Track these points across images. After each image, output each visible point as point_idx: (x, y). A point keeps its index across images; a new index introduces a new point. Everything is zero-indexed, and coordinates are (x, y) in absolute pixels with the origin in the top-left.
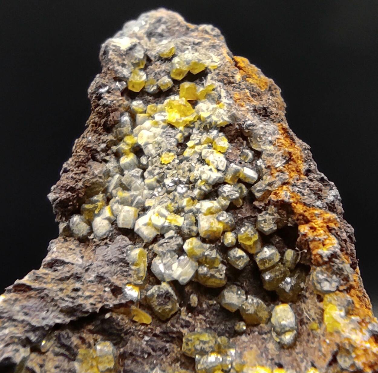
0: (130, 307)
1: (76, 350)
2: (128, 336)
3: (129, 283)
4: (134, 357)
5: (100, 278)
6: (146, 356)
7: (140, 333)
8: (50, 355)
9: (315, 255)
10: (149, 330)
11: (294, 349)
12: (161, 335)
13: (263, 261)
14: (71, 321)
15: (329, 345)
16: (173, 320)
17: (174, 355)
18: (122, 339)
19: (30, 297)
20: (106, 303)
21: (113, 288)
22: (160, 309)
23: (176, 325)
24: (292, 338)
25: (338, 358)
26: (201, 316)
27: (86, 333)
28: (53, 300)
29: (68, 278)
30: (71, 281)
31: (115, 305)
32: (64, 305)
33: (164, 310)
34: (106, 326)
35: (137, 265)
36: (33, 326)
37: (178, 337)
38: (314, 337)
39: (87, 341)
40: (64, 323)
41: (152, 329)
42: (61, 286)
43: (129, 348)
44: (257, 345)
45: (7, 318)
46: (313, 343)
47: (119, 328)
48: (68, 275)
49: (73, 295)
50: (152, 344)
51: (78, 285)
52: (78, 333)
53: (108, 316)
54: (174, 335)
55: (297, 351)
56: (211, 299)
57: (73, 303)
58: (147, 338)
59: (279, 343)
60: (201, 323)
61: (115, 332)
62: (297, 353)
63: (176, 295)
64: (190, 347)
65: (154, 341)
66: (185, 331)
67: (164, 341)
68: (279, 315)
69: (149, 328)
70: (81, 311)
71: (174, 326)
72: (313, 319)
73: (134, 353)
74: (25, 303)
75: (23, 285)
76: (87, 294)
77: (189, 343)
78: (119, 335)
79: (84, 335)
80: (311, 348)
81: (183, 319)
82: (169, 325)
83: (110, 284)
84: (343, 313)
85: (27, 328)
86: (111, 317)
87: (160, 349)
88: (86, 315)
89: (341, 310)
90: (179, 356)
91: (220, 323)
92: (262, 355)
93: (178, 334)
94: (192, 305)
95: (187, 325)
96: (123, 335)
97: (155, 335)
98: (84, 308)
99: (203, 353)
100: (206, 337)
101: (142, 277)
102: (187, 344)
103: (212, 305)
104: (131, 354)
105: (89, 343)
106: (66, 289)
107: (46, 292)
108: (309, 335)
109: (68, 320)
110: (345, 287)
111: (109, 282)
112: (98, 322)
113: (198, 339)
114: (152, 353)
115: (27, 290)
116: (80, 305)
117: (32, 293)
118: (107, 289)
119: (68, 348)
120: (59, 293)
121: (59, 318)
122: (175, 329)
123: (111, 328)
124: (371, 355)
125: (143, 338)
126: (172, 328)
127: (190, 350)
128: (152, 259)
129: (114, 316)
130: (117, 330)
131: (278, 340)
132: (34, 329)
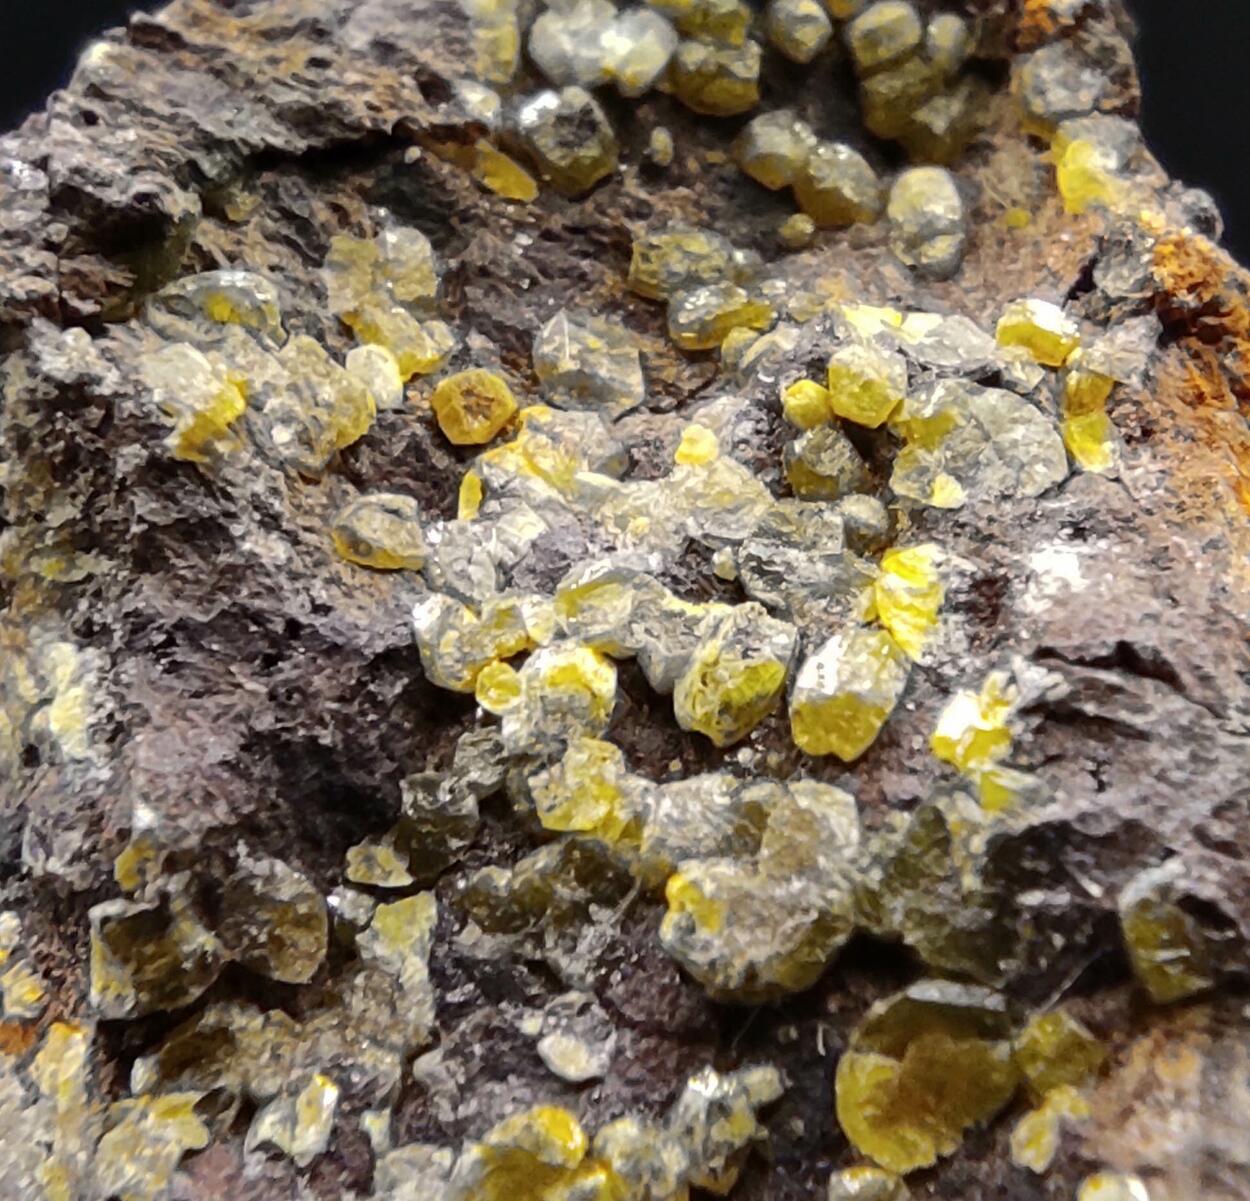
0: (473, 142)
1: (323, 237)
2: (469, 227)
3: (470, 76)
4: (491, 281)
5: (385, 49)
6: (525, 283)
7: (504, 222)
8: (252, 233)
9: (1033, 13)
10: (532, 220)
11: (956, 282)
12: (566, 235)
13: (872, 38)
14: (310, 148)
15: (1068, 247)
16: (602, 196)
17: (603, 290)
18: (452, 231)
19: (179, 65)
20: (408, 113)
21: (424, 78)
22: (563, 158)
23: (611, 211)
24: (952, 250)
25: (1097, 275)
26: (683, 191)
27: (350, 197)
28: (250, 83)
29: (288, 33)
30: (298, 41)
31: (434, 126)
32: (286, 97)
33: (577, 161)
34: (407, 186)
35: (491, 25)
36: (206, 134)
37: (616, 246)
38: (1016, 246)
39: (354, 219)
40: (290, 148)
41: (538, 217)
42: (269, 51)
43: (474, 255)
44: (850, 269)
45: (123, 101)
46: (1014, 261)
47: (445, 199)
48: (290, 24)
49: (311, 74)
50: (541, 256)
51: (322, 51)
52: (328, 192)
53: (414, 153)
54: (605, 239)
55: (965, 284)
56: (711, 148)
57: (313, 96)
58: (524, 240)
59: (913, 268)
60: (682, 208)
61: (432, 206)
62: (967, 291)
63: (612, 125)
64: (654, 267)
65: (546, 251)
66: (638, 227)
67: (574, 253)
68: (915, 189)
69: (531, 214)
70: (340, 123)
71: (603, 213)
72: (1014, 203)
73: (492, 268)
74: (170, 78)
75: (159, 29)
76: (352, 77)
77: (652, 254)
78: (443, 220)
79: (343, 201)
80: (1009, 273)
81: (628, 195)
82: (589, 206)
83: (415, 68)
84: (1113, 163)
85: (189, 136)
86: (421, 160)
87: (564, 273)
88: (355, 136)
89: (1106, 155)
90: (619, 295)
91: (738, 216)
92: (866, 290)
93: (616, 237)
94: (657, 158)
95: (640, 211)
96: (454, 221)
97: (547, 235)
98: (349, 113)
99: (693, 281)
100: (700, 243)
101: (507, 63)
102: (646, 258)
103: (713, 165)
104: (483, 272)
105: (360, 225)
106: (287, 59)
107: (227, 58)
108: (1001, 243)
109: (301, 144)
110: (1117, 102)
111: (412, 61)
112: (386, 170)
113: (679, 247)
114: (541, 278)
115: (169, 46)
116: (335, 105)
117: (186, 56)
118: (407, 80)
119: (303, 225)
120: (267, 68)
121: (275, 134)
122: (607, 221)
123: (422, 193)
124: (1195, 259)
125: (512, 237)
126: (598, 216)
127: (653, 274)
128: (533, 19)
129: (432, 160)
130: (440, 204)
131: (909, 261)
132: (211, 144)
